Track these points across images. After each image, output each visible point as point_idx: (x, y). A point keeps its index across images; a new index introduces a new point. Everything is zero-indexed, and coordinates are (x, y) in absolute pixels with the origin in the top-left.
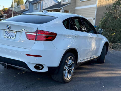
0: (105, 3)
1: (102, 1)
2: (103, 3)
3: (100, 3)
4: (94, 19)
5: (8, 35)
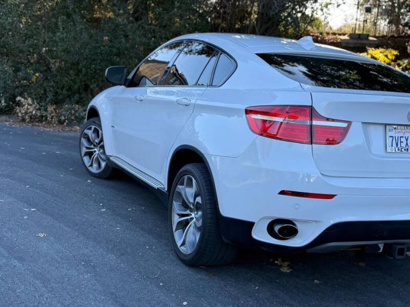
5: (401, 142)
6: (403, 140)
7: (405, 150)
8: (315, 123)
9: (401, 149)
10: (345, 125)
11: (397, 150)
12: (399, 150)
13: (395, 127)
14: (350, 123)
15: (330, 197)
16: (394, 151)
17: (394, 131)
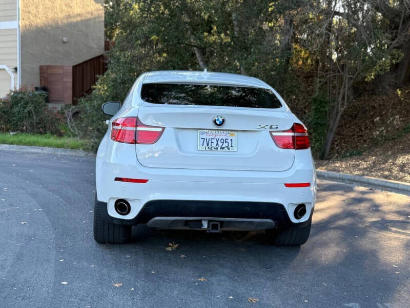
0: (44, 18)
1: (33, 12)
2: (36, 16)
3: (29, 18)
4: (16, 69)
5: (211, 142)
6: (215, 141)
7: (215, 148)
8: (139, 129)
9: (211, 148)
10: (160, 130)
11: (207, 148)
12: (209, 148)
13: (206, 131)
14: (164, 128)
15: (145, 181)
16: (204, 149)
17: (206, 134)
